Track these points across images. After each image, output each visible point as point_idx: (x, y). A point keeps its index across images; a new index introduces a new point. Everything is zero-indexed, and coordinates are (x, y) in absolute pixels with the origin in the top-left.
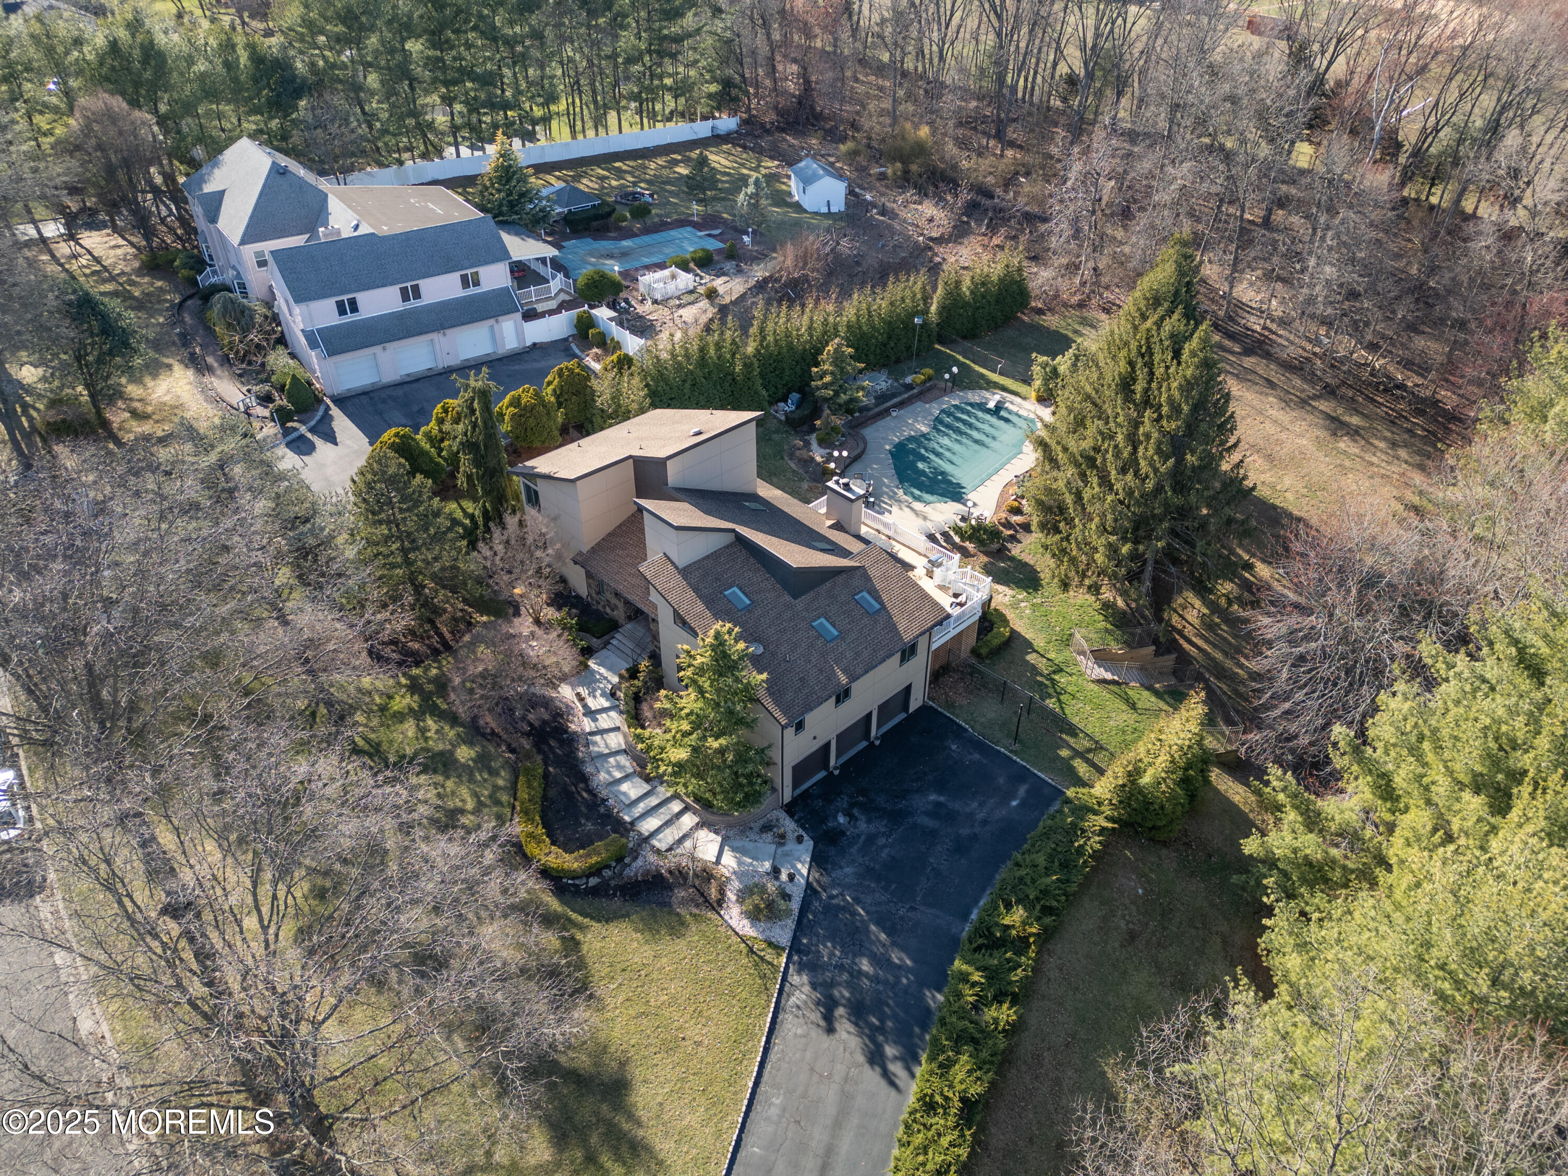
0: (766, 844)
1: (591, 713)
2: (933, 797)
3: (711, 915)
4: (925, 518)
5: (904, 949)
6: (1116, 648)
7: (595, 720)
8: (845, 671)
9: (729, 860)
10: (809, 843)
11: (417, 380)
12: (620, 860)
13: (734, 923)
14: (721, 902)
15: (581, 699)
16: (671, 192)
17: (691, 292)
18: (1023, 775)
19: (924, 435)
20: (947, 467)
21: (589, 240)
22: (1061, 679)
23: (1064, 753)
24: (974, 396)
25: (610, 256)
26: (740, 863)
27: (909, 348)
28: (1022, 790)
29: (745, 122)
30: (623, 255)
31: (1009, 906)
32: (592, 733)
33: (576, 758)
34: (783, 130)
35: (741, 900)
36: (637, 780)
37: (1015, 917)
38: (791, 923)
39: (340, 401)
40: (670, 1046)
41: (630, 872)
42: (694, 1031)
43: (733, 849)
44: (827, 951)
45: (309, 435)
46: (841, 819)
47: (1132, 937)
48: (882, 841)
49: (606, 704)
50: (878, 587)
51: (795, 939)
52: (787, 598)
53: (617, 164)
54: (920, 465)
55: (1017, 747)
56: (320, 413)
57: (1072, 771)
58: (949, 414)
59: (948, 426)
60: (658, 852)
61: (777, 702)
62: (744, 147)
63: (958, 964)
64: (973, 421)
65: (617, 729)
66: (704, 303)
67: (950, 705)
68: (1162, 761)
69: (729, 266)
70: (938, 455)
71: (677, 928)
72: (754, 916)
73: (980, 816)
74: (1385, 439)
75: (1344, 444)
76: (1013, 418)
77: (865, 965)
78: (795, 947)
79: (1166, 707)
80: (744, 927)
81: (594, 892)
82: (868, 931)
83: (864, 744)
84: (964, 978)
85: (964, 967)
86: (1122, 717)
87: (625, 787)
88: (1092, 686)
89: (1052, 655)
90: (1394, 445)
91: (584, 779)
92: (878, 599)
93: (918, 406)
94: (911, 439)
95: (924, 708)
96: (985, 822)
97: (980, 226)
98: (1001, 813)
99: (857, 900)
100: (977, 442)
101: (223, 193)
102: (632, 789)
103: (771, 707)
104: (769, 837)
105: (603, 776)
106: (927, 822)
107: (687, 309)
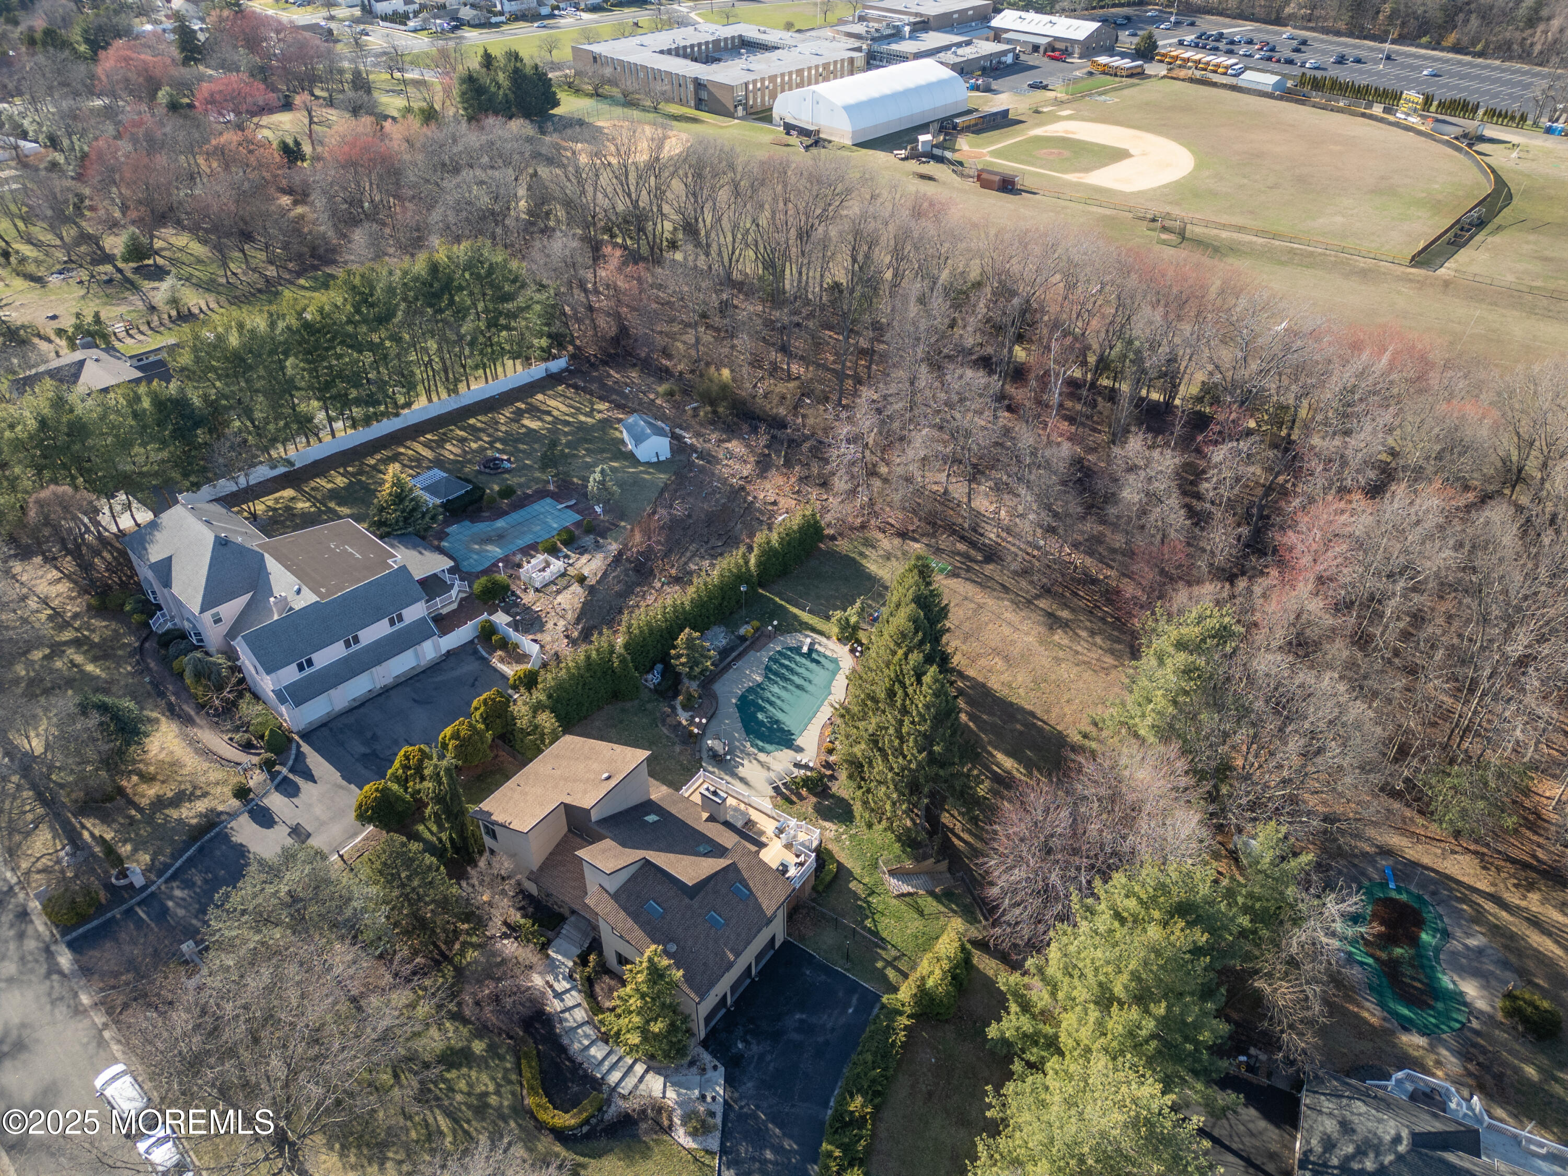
0: (693, 1076)
1: (558, 995)
2: (797, 1016)
3: (665, 1137)
4: (769, 769)
5: (791, 1137)
6: (909, 864)
7: (562, 1000)
8: (732, 950)
9: (671, 1094)
10: (722, 1069)
11: (362, 705)
12: (600, 1109)
13: (681, 1141)
14: (670, 1127)
15: (551, 986)
16: (524, 452)
17: (563, 575)
18: (854, 987)
19: (759, 685)
20: (780, 716)
21: (467, 523)
22: (874, 900)
23: (880, 965)
24: (791, 640)
25: (488, 540)
26: (679, 1095)
27: (738, 602)
28: (854, 1000)
29: (573, 357)
30: (499, 538)
31: (852, 1096)
32: (563, 1012)
33: (555, 1034)
34: (605, 363)
35: (684, 1124)
36: (600, 1043)
37: (856, 1103)
38: (718, 1134)
39: (306, 736)
41: (607, 1117)
43: (673, 1085)
44: (744, 1150)
45: (291, 776)
46: (740, 1046)
47: (930, 1094)
48: (769, 1058)
49: (568, 986)
50: (746, 875)
51: (722, 1144)
52: (687, 900)
53: (472, 421)
54: (760, 716)
55: (848, 966)
56: (294, 752)
57: (885, 978)
58: (776, 661)
59: (776, 674)
60: (624, 1097)
61: (691, 987)
62: (576, 387)
63: (826, 1146)
64: (793, 666)
65: (579, 1005)
66: (576, 588)
67: (802, 938)
68: (938, 973)
69: (588, 540)
70: (772, 703)
71: (646, 1152)
72: (694, 1134)
73: (829, 1025)
74: (1086, 628)
75: (1059, 637)
76: (822, 660)
77: (769, 1155)
78: (723, 1151)
79: (943, 909)
80: (688, 1142)
81: (587, 1136)
82: (767, 1129)
83: (748, 981)
84: (829, 1155)
85: (830, 1147)
86: (915, 925)
87: (593, 1051)
88: (895, 902)
89: (866, 880)
90: (1093, 633)
91: (563, 1050)
92: (747, 886)
93: (752, 655)
94: (750, 690)
95: (785, 943)
96: (833, 1030)
97: (779, 456)
99: (757, 1107)
100: (798, 687)
101: (170, 559)
102: (597, 1052)
103: (688, 991)
104: (694, 1070)
105: (576, 1046)
106: (796, 1036)
107: (564, 595)
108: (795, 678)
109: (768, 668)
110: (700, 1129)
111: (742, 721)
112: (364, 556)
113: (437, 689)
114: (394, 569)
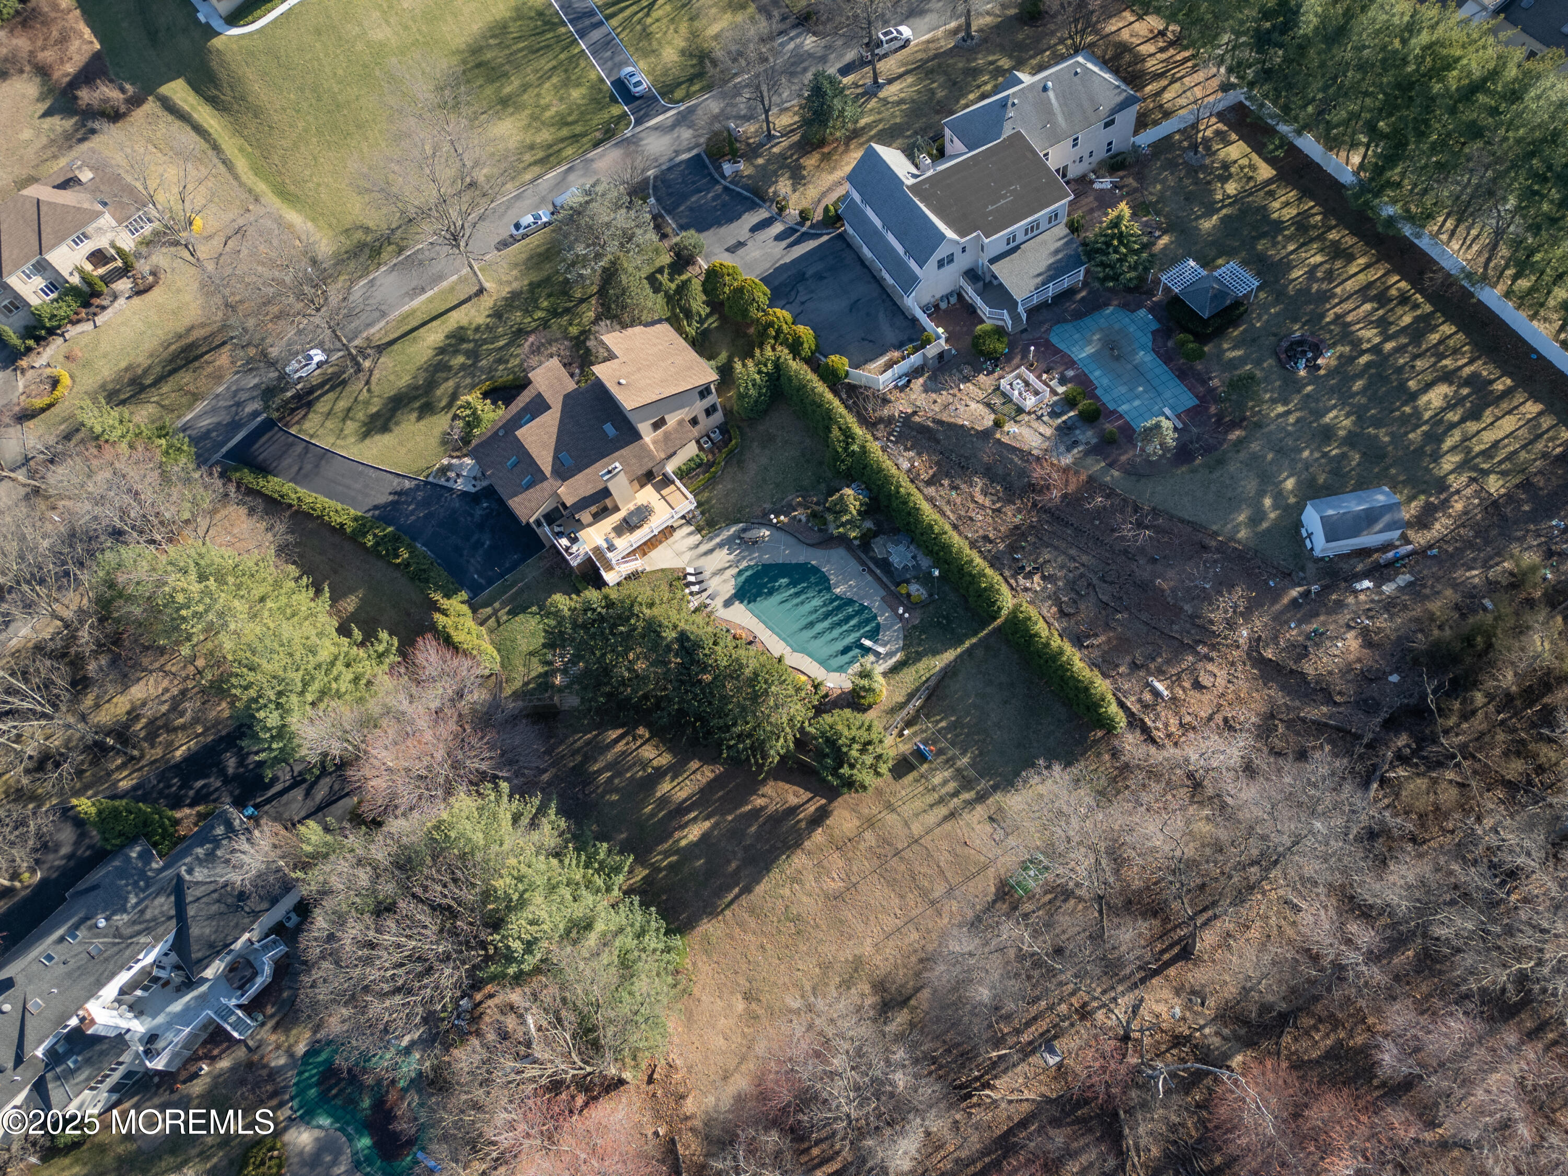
3: (448, 454)
4: (714, 573)
10: (473, 490)
17: (1016, 409)
18: (490, 583)
23: (497, 605)
24: (888, 635)
28: (482, 581)
37: (404, 553)
38: (436, 481)
39: (842, 237)
40: (401, 443)
42: (403, 451)
44: (422, 494)
45: (797, 234)
46: (485, 504)
47: (409, 615)
48: (470, 519)
51: (431, 483)
56: (824, 232)
63: (391, 529)
64: (845, 628)
69: (1085, 436)
73: (473, 560)
78: (427, 483)
80: (440, 466)
93: (878, 593)
96: (469, 562)
98: (472, 569)
106: (476, 537)
107: (980, 409)
108: (826, 624)
109: (850, 602)
110: (444, 470)
111: (784, 565)
112: (991, 212)
113: (868, 314)
114: (950, 234)
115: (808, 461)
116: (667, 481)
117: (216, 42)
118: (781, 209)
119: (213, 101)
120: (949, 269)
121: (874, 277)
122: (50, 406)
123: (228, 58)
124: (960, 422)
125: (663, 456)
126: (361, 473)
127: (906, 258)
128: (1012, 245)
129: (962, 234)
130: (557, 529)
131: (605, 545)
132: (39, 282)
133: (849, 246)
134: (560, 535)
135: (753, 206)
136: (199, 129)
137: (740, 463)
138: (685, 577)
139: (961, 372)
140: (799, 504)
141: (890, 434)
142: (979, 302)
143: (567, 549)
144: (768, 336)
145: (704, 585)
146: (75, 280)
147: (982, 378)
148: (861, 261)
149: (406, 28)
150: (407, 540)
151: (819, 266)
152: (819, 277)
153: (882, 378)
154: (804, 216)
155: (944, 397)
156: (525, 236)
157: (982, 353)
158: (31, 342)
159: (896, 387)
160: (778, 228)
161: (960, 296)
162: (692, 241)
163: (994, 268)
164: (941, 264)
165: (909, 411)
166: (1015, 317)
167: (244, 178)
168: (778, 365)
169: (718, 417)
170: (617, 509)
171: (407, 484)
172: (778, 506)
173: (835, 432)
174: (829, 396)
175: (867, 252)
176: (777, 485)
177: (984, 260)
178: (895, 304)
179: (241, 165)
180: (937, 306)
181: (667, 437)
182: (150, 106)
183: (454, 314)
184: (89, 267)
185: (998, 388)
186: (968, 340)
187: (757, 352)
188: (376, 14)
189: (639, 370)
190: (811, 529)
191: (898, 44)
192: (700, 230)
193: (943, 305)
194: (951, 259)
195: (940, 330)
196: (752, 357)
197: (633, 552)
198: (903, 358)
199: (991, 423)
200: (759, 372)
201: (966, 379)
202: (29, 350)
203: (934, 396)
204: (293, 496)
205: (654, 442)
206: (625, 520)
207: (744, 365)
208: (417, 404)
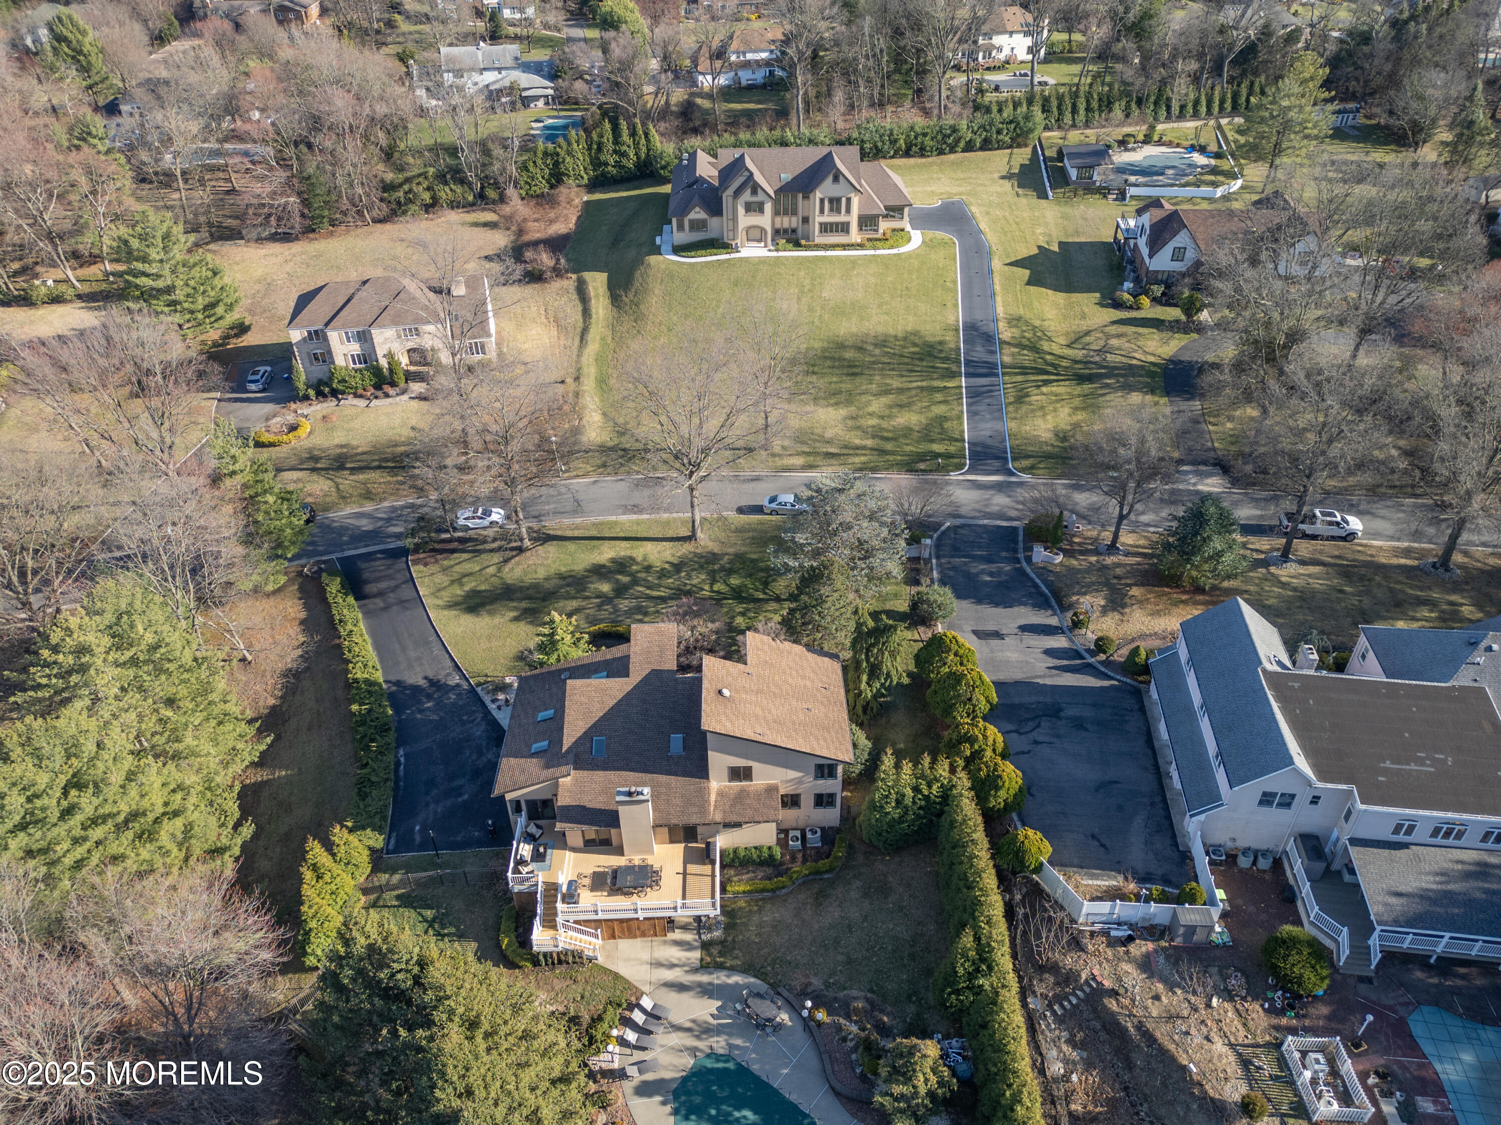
18: (422, 847)
28: (418, 838)
78: (472, 690)
96: (427, 805)
98: (421, 816)
107: (1229, 1062)
110: (499, 687)
111: (776, 1092)
112: (1385, 772)
113: (1120, 808)
114: (1301, 763)
115: (913, 957)
116: (706, 856)
117: (653, 259)
118: (1077, 624)
119: (615, 299)
120: (1275, 815)
121: (1157, 766)
122: (272, 445)
123: (651, 273)
124: (1183, 1060)
125: (718, 817)
126: (427, 643)
127: (1214, 763)
128: (1401, 837)
129: (1323, 776)
130: (532, 829)
131: (564, 889)
132: (355, 348)
133: (1142, 710)
134: (529, 838)
135: (1042, 603)
136: (586, 313)
137: (821, 897)
138: (631, 1007)
139: (1225, 978)
140: (856, 1011)
141: (1059, 999)
142: (1306, 889)
143: (521, 862)
144: (959, 753)
145: (646, 1040)
146: (384, 363)
147: (1255, 1009)
148: (1149, 737)
149: (811, 310)
150: (391, 737)
151: (1088, 713)
152: (1079, 724)
153: (1088, 907)
154: (1101, 645)
155: (1175, 1000)
156: (773, 512)
157: (1274, 970)
158: (312, 392)
159: (1105, 933)
160: (1060, 642)
161: (1277, 864)
162: (940, 600)
163: (1355, 853)
164: (1267, 799)
165: (1107, 984)
166: (1360, 950)
167: (584, 359)
168: (947, 796)
169: (831, 816)
170: (620, 851)
171: (455, 680)
172: (831, 994)
173: (967, 940)
174: (990, 880)
175: (1162, 731)
176: (850, 961)
177: (1342, 833)
178: (1169, 817)
179: (593, 347)
180: (1232, 858)
181: (741, 796)
182: (569, 283)
183: (649, 546)
184: (404, 360)
185: (1279, 1045)
186: (1260, 937)
187: (927, 760)
188: (794, 290)
189: (759, 691)
190: (852, 1065)
191: (1335, 531)
192: (959, 595)
193: (1244, 862)
194: (1287, 801)
195: (1220, 894)
196: (916, 763)
197: (597, 923)
198: (1138, 897)
199: (1237, 1097)
200: (916, 789)
201: (1229, 995)
202: (306, 398)
203: (1160, 987)
204: (349, 627)
205: (721, 794)
206: (615, 873)
207: (898, 766)
208: (524, 604)
